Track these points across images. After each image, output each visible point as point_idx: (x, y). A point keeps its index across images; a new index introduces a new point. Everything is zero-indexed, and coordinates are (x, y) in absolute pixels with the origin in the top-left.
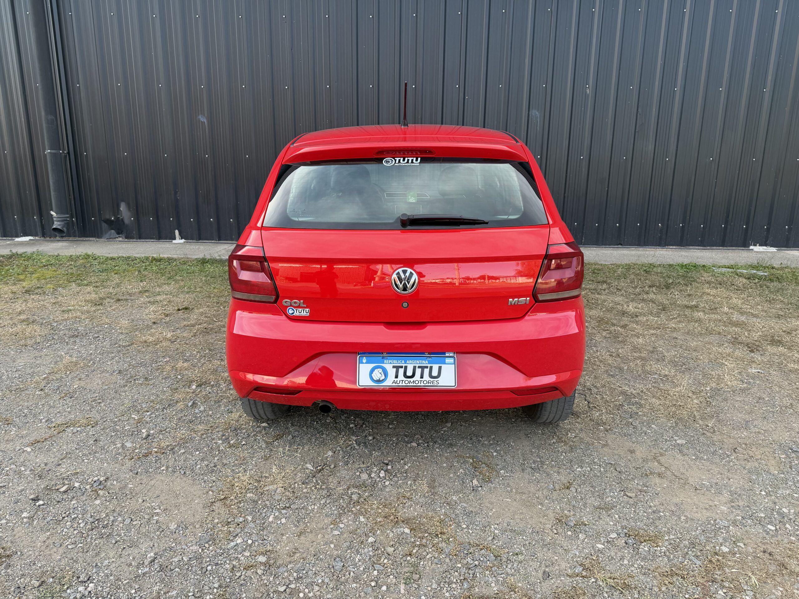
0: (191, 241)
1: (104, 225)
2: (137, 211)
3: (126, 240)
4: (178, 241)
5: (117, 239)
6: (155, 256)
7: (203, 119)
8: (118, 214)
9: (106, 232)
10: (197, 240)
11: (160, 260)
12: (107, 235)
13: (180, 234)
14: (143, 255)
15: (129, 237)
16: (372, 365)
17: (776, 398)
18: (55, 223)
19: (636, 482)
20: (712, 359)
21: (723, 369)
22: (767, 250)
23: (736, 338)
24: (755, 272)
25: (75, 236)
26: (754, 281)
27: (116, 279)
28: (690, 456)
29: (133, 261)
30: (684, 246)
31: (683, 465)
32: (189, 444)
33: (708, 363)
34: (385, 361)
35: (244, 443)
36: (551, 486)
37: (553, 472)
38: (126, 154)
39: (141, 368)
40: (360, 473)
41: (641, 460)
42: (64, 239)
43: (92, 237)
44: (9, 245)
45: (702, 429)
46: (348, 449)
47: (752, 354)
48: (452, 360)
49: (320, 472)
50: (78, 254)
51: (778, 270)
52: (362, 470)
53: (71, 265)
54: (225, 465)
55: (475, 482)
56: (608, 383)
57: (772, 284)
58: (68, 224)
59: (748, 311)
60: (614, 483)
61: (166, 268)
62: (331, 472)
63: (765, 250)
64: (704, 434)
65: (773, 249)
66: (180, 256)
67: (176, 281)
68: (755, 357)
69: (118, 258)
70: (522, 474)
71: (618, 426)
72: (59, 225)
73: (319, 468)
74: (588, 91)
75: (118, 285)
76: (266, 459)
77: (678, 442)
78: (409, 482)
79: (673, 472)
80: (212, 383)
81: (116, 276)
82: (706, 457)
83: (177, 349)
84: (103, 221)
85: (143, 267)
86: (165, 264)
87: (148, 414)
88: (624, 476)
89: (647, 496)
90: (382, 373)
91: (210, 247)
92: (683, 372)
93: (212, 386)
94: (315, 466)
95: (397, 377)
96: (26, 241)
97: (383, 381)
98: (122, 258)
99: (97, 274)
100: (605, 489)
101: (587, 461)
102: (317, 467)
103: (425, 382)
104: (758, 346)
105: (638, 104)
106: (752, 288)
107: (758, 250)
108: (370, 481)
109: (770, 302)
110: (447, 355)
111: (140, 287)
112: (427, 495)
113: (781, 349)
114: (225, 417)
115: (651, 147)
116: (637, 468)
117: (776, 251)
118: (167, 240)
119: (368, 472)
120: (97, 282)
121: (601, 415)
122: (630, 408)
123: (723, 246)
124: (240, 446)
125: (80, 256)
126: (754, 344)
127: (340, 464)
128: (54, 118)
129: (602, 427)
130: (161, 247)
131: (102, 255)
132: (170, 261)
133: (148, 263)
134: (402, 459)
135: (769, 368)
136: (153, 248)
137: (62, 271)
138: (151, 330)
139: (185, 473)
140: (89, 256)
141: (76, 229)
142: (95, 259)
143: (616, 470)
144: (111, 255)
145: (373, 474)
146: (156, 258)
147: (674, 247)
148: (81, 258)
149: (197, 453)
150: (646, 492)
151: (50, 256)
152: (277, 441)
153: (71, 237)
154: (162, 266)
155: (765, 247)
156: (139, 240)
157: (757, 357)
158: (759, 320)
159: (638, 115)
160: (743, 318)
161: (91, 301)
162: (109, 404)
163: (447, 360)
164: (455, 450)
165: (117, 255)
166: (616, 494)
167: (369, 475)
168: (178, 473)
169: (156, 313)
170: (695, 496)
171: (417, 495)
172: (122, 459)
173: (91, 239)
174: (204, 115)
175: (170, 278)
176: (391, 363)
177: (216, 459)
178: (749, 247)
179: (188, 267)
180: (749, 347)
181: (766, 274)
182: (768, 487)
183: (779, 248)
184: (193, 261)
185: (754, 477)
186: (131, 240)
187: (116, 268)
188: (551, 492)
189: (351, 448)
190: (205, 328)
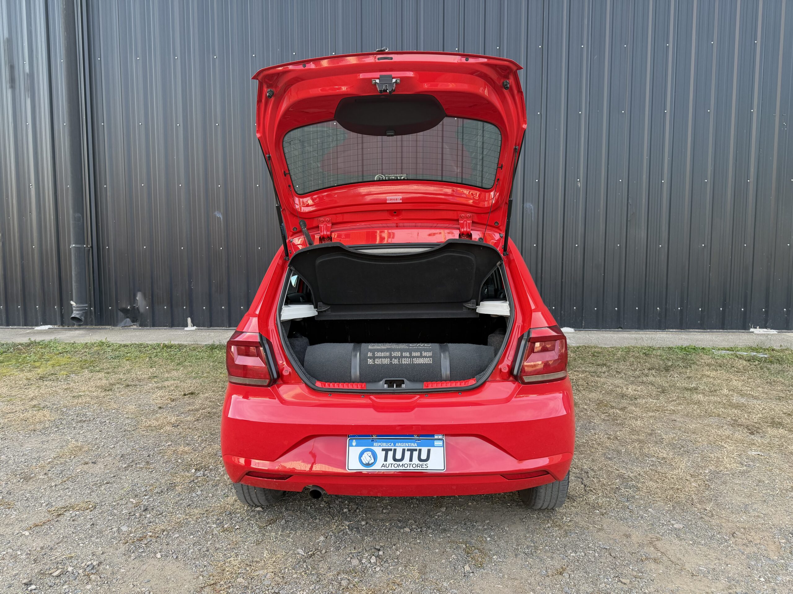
0: (202, 328)
1: (121, 314)
2: (152, 301)
3: (140, 328)
4: (190, 328)
5: (131, 327)
6: (166, 343)
7: (219, 215)
8: (134, 304)
9: (122, 321)
10: (208, 327)
11: (170, 347)
12: (123, 324)
13: (192, 322)
14: (155, 342)
15: (143, 325)
16: (362, 448)
17: (777, 481)
18: (74, 312)
19: (631, 568)
20: (711, 442)
21: (722, 452)
22: (768, 333)
23: (735, 420)
24: (755, 354)
25: (92, 325)
26: (754, 363)
27: (127, 365)
28: (687, 541)
29: (145, 348)
30: (684, 329)
31: (680, 549)
32: (184, 528)
33: (707, 445)
34: (375, 444)
35: (237, 527)
36: (544, 571)
37: (546, 557)
38: (145, 247)
39: (144, 452)
40: (351, 558)
41: (636, 545)
42: (82, 327)
43: (108, 325)
44: (28, 333)
45: (700, 512)
46: (340, 534)
47: (753, 436)
48: (440, 443)
49: (310, 557)
50: (93, 342)
51: (778, 352)
52: (353, 556)
53: (85, 352)
54: (217, 550)
55: (467, 568)
56: (606, 466)
57: (773, 366)
58: (86, 313)
59: (748, 393)
60: (608, 569)
61: (176, 354)
62: (322, 557)
63: (766, 333)
64: (702, 518)
65: (774, 332)
66: (190, 343)
67: (185, 367)
68: (755, 439)
69: (131, 345)
70: (515, 559)
71: (614, 509)
72: (78, 314)
73: (310, 553)
74: (579, 185)
75: (129, 371)
76: (258, 543)
77: (675, 526)
78: (400, 568)
79: (670, 557)
80: (211, 467)
81: (128, 362)
82: (703, 542)
83: (180, 433)
84: (120, 310)
85: (154, 354)
86: (176, 351)
87: (146, 497)
88: (619, 561)
89: (642, 582)
90: (372, 456)
91: (220, 333)
92: (682, 455)
93: (211, 470)
94: (307, 551)
95: (386, 460)
96: (45, 330)
97: (372, 464)
98: (135, 346)
99: (110, 361)
100: (599, 575)
101: (581, 546)
102: (309, 552)
103: (414, 466)
104: (758, 428)
105: (628, 195)
106: (752, 370)
107: (759, 333)
108: (360, 566)
109: (771, 383)
110: (436, 437)
111: (149, 373)
112: (417, 581)
113: (781, 431)
114: (221, 501)
115: (643, 234)
116: (633, 553)
117: (777, 333)
118: (180, 328)
119: (359, 558)
120: (108, 368)
121: (597, 498)
122: (627, 491)
123: (723, 329)
124: (234, 530)
125: (95, 343)
126: (754, 426)
127: (332, 550)
128: (80, 215)
129: (598, 511)
130: (173, 335)
131: (116, 342)
132: (181, 348)
133: (159, 350)
134: (394, 545)
135: (769, 450)
136: (165, 335)
137: (76, 358)
138: (157, 415)
139: (177, 557)
140: (103, 343)
141: (94, 318)
142: (109, 347)
143: (611, 556)
144: (125, 343)
145: (364, 559)
146: (167, 345)
147: (674, 330)
148: (95, 345)
149: (192, 537)
150: (641, 579)
151: (66, 344)
152: (270, 525)
153: (88, 325)
154: (172, 353)
155: (765, 330)
156: (152, 328)
157: (757, 439)
158: (759, 402)
159: (629, 205)
160: (743, 400)
161: (102, 387)
162: (109, 488)
163: (436, 443)
164: (449, 535)
165: (130, 343)
166: (610, 580)
167: (360, 561)
168: (170, 557)
169: (163, 398)
170: (691, 582)
171: (408, 581)
172: (116, 543)
173: (107, 327)
174: (220, 211)
175: (179, 364)
176: (380, 446)
177: (209, 543)
178: (749, 329)
179: (197, 353)
180: (749, 430)
181: (766, 356)
182: (767, 573)
183: (780, 331)
184: (203, 347)
185: (753, 563)
186: (145, 328)
187: (128, 354)
188: (543, 578)
189: (344, 533)
190: (209, 413)
